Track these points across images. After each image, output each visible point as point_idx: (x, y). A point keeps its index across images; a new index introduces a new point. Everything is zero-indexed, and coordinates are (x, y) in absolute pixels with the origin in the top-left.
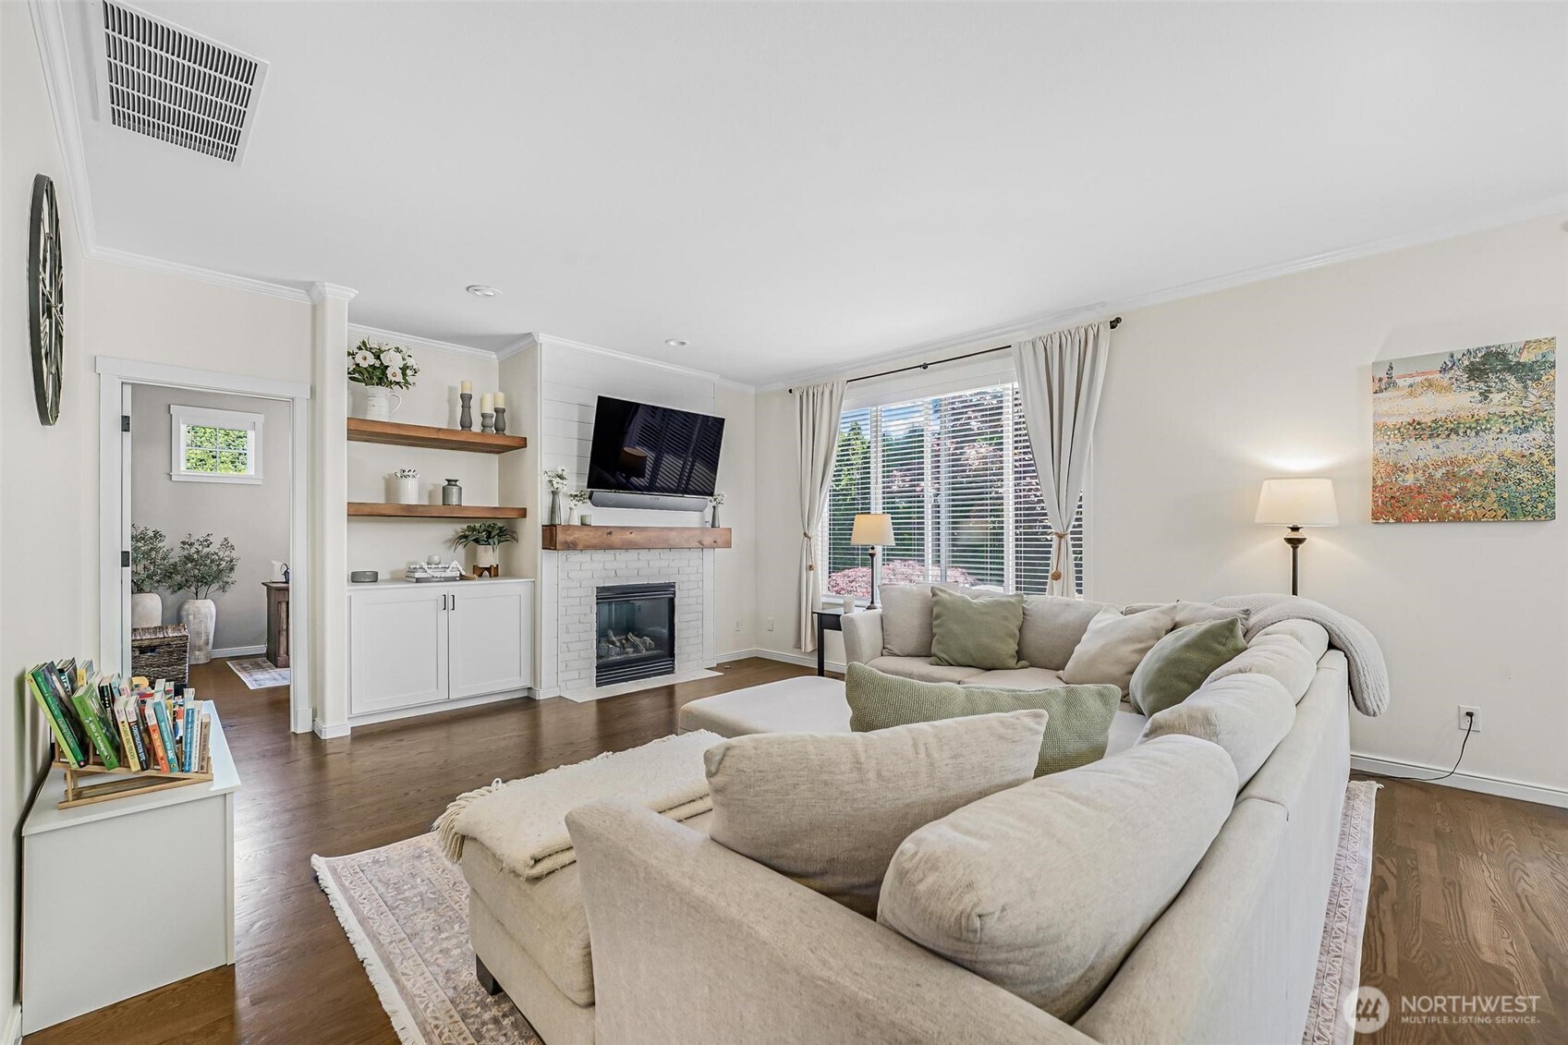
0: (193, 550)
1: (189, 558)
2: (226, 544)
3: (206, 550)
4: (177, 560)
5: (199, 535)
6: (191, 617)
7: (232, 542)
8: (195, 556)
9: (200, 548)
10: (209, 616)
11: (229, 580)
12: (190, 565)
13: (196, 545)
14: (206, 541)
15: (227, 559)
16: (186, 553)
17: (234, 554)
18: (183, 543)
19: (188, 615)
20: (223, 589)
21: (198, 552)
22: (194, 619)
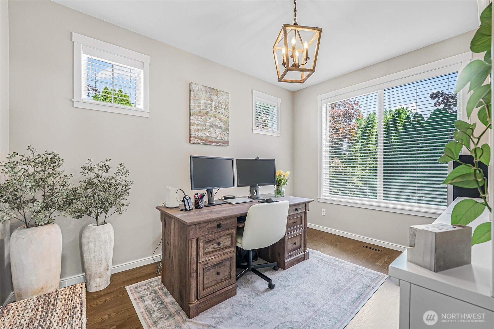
0: (93, 175)
1: (90, 184)
2: (122, 170)
3: (105, 175)
4: (78, 185)
5: (98, 160)
6: (92, 245)
7: (127, 168)
8: (95, 181)
9: (100, 173)
10: (108, 241)
11: (125, 202)
12: (90, 190)
13: (96, 171)
14: (105, 166)
15: (123, 183)
16: (86, 178)
17: (129, 179)
18: (84, 168)
19: (89, 242)
20: (120, 211)
21: (97, 177)
22: (95, 246)
